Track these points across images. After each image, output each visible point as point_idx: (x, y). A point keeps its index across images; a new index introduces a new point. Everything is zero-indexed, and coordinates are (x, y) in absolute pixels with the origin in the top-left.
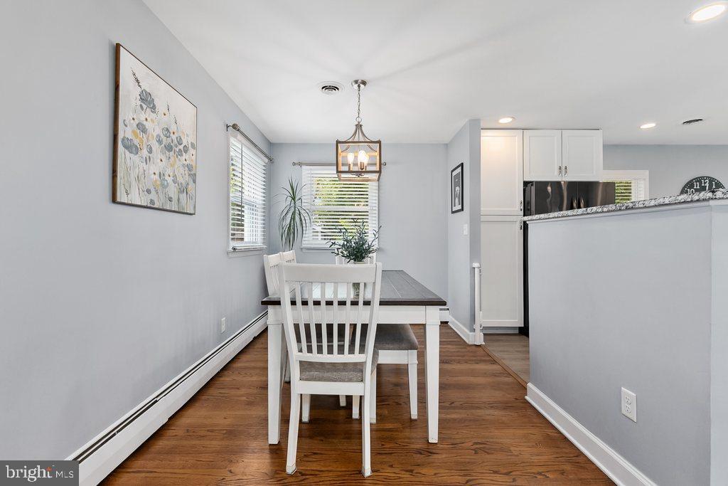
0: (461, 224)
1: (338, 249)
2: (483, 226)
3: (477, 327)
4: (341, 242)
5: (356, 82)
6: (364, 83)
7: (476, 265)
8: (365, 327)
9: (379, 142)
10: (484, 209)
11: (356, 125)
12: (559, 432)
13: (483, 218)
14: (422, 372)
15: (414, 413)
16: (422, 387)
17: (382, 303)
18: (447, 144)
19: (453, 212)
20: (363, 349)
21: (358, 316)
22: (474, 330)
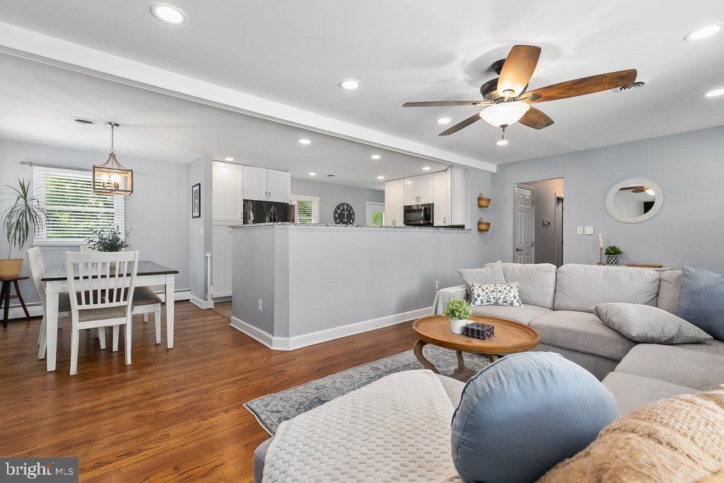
0: (198, 227)
1: (94, 245)
2: (214, 229)
3: (209, 297)
4: (97, 240)
5: (110, 123)
6: (117, 125)
7: (208, 255)
8: (126, 290)
9: (132, 171)
10: (215, 217)
11: (111, 155)
12: (241, 332)
13: (214, 223)
14: (164, 319)
15: (159, 340)
16: (164, 327)
17: (138, 274)
18: (189, 166)
19: (193, 217)
20: (125, 299)
21: (122, 283)
22: (206, 299)
